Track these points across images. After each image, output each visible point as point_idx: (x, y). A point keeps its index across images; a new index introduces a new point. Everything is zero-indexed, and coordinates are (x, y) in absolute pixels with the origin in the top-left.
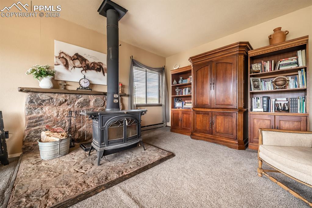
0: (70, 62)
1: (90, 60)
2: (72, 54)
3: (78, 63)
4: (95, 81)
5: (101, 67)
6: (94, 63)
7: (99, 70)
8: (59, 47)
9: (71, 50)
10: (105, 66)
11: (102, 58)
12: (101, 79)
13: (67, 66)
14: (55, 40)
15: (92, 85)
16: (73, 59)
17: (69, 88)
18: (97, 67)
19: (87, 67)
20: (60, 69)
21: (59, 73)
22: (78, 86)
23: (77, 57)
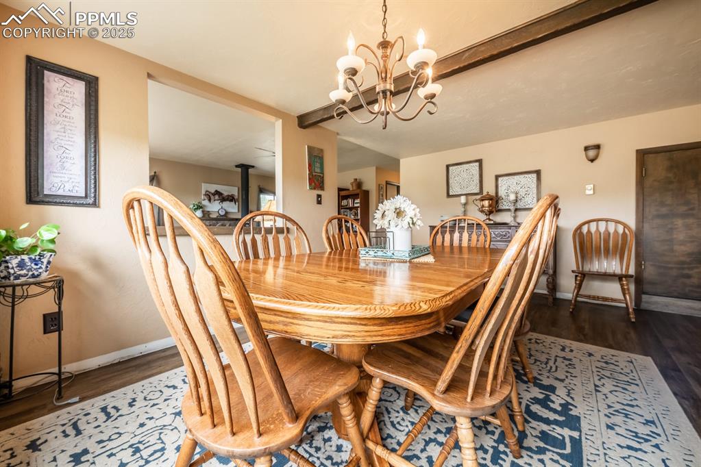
0: (212, 197)
1: (225, 194)
2: (213, 192)
3: (217, 197)
4: (230, 210)
5: (233, 198)
6: (228, 196)
7: (231, 201)
8: (205, 187)
9: (213, 188)
10: (236, 197)
11: (234, 191)
12: (233, 208)
13: (210, 200)
14: (203, 184)
15: (227, 213)
16: (214, 194)
17: (212, 216)
18: (231, 199)
19: (223, 199)
20: (206, 203)
21: (205, 206)
22: (218, 215)
23: (217, 193)
